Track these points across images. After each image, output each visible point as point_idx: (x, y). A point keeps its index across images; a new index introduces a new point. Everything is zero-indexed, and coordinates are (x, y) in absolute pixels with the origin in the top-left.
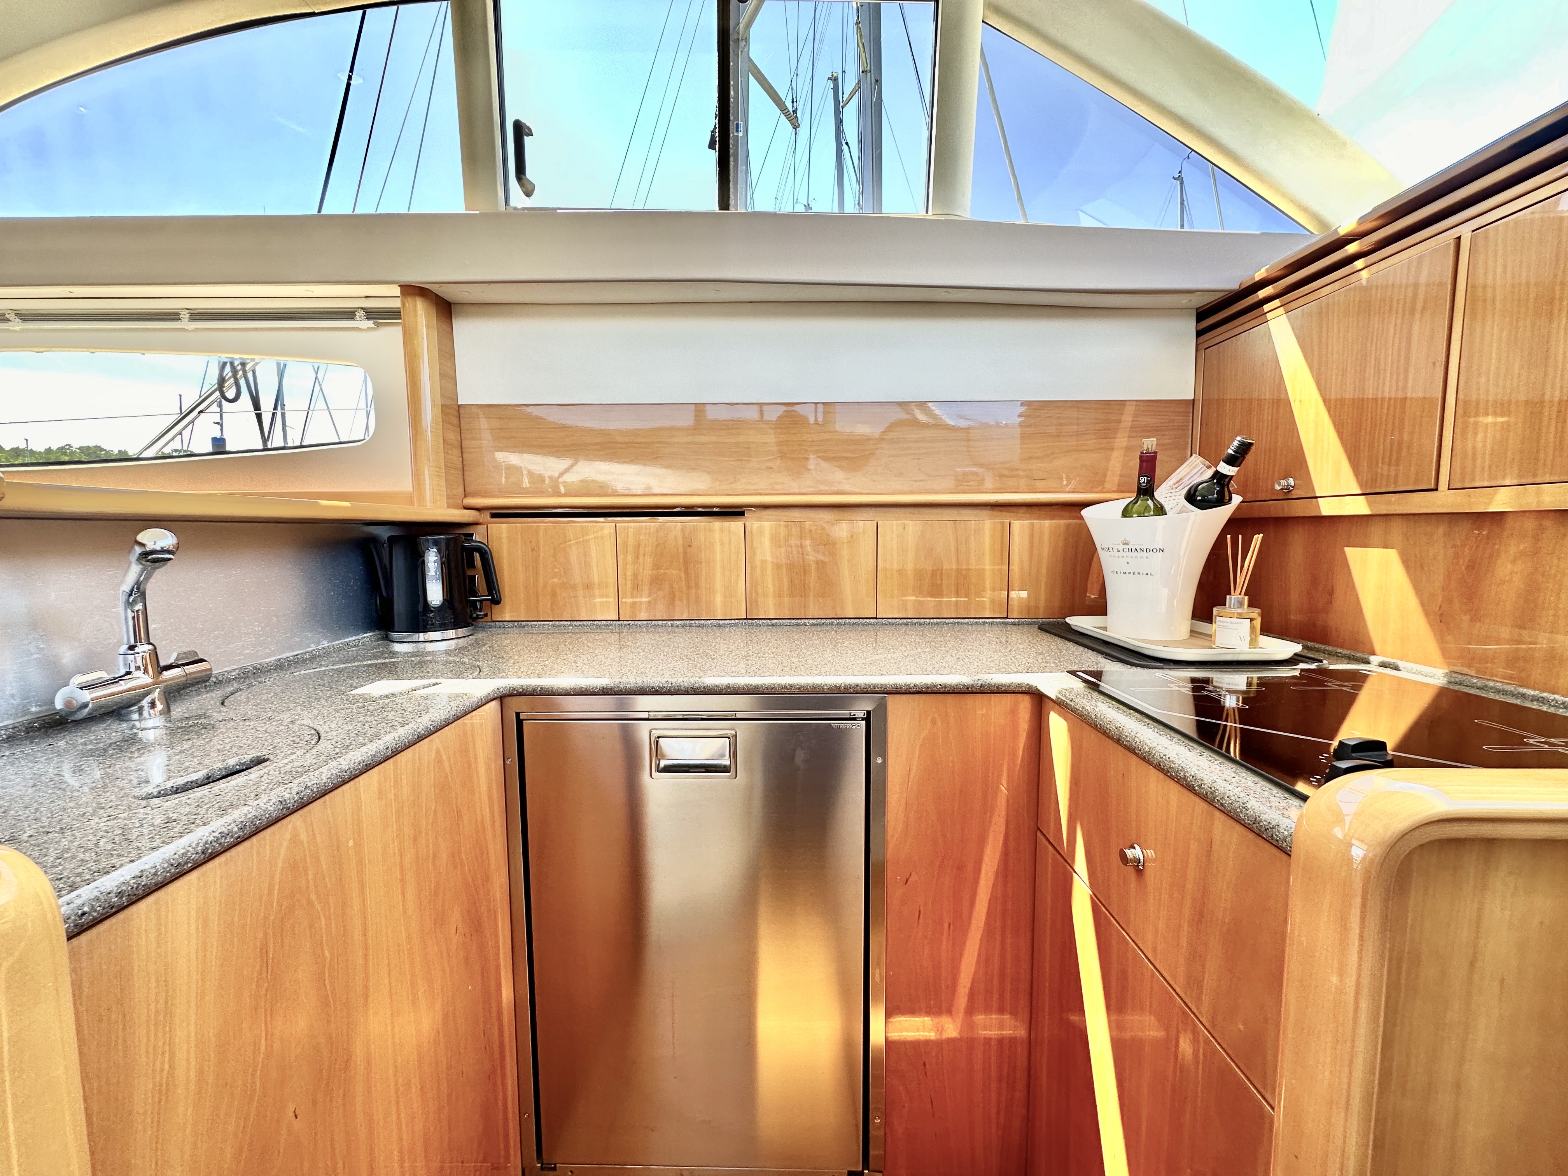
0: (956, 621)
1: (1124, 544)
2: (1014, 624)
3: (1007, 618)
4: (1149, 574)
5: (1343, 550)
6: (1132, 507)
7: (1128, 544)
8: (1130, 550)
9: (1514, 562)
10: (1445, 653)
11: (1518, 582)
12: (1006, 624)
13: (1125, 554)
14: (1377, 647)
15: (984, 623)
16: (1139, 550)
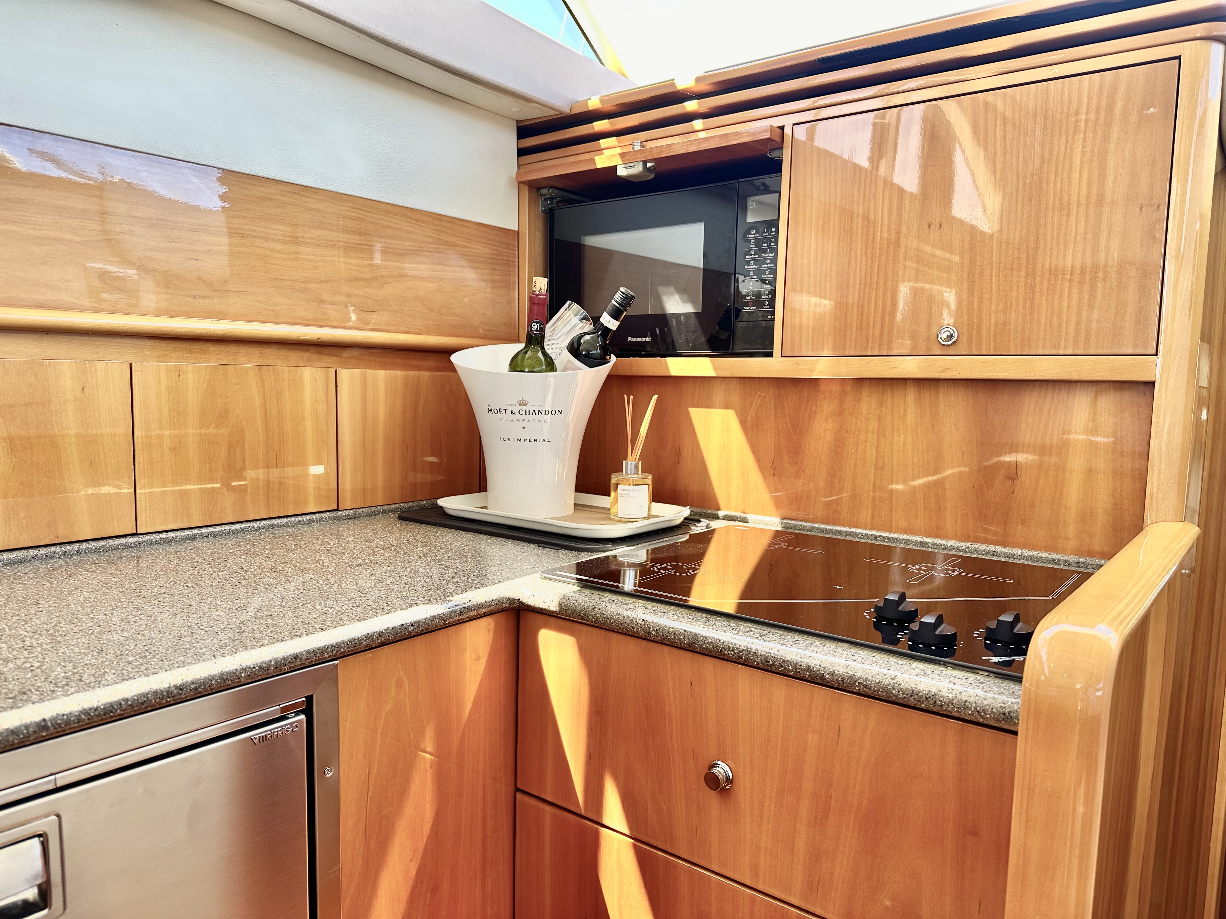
0: (270, 522)
1: (521, 405)
2: (349, 518)
3: (337, 510)
4: (546, 440)
5: (688, 410)
6: (523, 359)
7: (525, 405)
8: (527, 412)
9: (826, 421)
10: (778, 502)
11: (829, 437)
12: (339, 519)
13: (521, 417)
14: (722, 502)
15: (310, 522)
16: (537, 412)
